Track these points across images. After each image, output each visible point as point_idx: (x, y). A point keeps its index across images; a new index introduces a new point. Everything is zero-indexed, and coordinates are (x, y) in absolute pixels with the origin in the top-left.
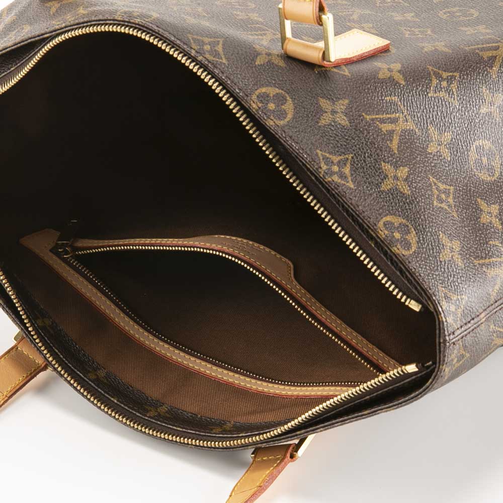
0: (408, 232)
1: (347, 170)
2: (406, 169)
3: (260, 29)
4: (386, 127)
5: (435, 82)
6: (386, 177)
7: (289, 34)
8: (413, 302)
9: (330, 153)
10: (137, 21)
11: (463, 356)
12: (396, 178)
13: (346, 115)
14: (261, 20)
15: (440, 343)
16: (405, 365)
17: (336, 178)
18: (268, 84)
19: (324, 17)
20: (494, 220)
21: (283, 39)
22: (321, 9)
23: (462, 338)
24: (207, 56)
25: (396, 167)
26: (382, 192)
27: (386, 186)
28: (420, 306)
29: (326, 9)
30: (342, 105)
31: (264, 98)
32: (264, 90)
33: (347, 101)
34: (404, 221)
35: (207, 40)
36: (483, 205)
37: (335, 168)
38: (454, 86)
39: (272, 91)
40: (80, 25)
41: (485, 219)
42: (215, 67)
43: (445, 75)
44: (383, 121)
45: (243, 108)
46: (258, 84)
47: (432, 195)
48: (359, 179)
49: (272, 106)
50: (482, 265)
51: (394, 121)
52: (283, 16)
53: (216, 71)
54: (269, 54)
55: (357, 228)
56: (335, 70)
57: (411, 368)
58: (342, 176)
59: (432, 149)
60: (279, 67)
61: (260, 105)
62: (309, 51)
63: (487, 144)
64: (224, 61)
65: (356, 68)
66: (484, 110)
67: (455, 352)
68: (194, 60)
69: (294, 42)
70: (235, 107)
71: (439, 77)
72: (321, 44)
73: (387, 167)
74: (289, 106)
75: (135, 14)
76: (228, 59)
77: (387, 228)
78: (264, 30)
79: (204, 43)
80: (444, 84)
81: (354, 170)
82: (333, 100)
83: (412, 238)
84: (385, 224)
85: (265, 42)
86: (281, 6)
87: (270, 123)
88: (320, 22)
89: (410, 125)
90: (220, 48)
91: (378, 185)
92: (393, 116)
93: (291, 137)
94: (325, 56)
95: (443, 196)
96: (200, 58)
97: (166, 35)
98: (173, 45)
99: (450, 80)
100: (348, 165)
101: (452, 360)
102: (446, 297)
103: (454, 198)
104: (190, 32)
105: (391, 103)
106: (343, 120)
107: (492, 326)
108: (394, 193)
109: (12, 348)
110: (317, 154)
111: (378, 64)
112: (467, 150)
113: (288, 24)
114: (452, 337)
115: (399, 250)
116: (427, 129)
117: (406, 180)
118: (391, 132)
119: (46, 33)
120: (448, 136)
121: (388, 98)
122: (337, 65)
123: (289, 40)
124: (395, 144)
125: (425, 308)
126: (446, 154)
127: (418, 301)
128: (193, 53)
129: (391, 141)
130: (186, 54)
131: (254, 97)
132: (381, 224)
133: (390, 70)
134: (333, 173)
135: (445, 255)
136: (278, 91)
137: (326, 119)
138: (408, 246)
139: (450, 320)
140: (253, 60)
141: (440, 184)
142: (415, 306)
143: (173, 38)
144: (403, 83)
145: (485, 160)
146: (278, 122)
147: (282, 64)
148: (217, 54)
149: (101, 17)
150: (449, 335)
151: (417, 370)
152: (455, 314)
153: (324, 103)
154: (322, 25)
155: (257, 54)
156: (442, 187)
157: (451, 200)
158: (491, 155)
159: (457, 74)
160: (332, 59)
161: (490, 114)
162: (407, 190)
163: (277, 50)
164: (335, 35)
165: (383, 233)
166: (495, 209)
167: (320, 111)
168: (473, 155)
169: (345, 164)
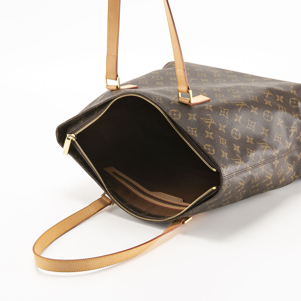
0: (212, 149)
1: (196, 132)
2: (212, 133)
3: (173, 95)
4: (207, 122)
5: (221, 111)
6: (206, 134)
7: (180, 96)
8: (214, 169)
9: (191, 127)
10: (138, 92)
11: (229, 185)
12: (209, 135)
13: (196, 117)
14: (174, 92)
15: (221, 179)
16: (213, 187)
17: (192, 134)
18: (174, 109)
19: (189, 91)
20: (238, 150)
21: (179, 97)
22: (188, 89)
23: (228, 179)
24: (157, 101)
25: (209, 132)
26: (205, 138)
27: (207, 136)
28: (216, 170)
29: (190, 89)
30: (195, 115)
31: (173, 112)
32: (173, 110)
33: (196, 114)
34: (211, 146)
35: (157, 97)
36: (235, 145)
37: (192, 131)
38: (227, 113)
39: (175, 111)
40: (121, 95)
41: (235, 149)
42: (159, 104)
43: (224, 110)
44: (206, 120)
45: (167, 115)
46: (171, 109)
47: (220, 140)
48: (199, 134)
49: (175, 115)
50: (234, 160)
51: (209, 121)
52: (178, 91)
53: (160, 105)
54: (174, 101)
55: (198, 148)
56: (193, 106)
57: (214, 188)
58: (194, 133)
59: (220, 129)
60: (177, 105)
61: (172, 114)
62: (185, 101)
63: (237, 130)
64: (162, 102)
65: (199, 106)
66: (236, 120)
67: (226, 182)
68: (153, 102)
69: (181, 98)
70: (165, 115)
71: (223, 110)
72: (189, 99)
73: (206, 132)
74: (180, 115)
75: (137, 91)
76: (163, 102)
77: (206, 148)
78: (174, 95)
79: (156, 98)
80: (224, 112)
81: (197, 132)
82: (192, 113)
83: (214, 150)
84: (206, 146)
85: (173, 99)
86: (178, 88)
87: (174, 119)
88: (188, 92)
89: (214, 122)
90: (161, 99)
91: (204, 136)
92: (209, 119)
93: (180, 123)
94: (190, 102)
95: (223, 141)
96: (155, 102)
97: (146, 96)
98: (147, 98)
99: (226, 111)
100: (196, 131)
101: (225, 185)
102: (223, 166)
103: (226, 143)
104: (152, 95)
105: (209, 116)
106: (195, 119)
107: (238, 178)
108: (209, 139)
109: (100, 198)
110: (187, 127)
111: (206, 105)
112: (231, 131)
113: (180, 93)
114: (225, 178)
115: (209, 153)
116: (219, 124)
117: (212, 136)
118: (208, 124)
119: (112, 98)
120: (224, 126)
121: (207, 115)
122: (194, 105)
123: (180, 97)
124: (209, 126)
125: (217, 171)
126: (224, 131)
127: (215, 169)
128: (153, 100)
129: (208, 125)
130: (151, 101)
131: (170, 112)
132: (205, 146)
133: (209, 107)
134: (191, 133)
135: (223, 156)
136: (176, 111)
137: (190, 119)
138: (212, 152)
139: (224, 173)
140: (170, 103)
141: (222, 138)
142: (214, 170)
143: (147, 97)
144: (212, 111)
145: (236, 134)
146: (176, 119)
147: (178, 104)
148: (160, 101)
149: (128, 92)
150: (224, 177)
151: (216, 188)
152: (225, 171)
153: (189, 114)
154: (189, 93)
155: (171, 101)
156: (223, 139)
157: (225, 143)
158: (238, 133)
159: (228, 110)
160: (192, 103)
161: (238, 122)
162: (212, 138)
163: (177, 100)
164: (193, 97)
165: (205, 148)
166: (238, 147)
167: (188, 116)
168: (232, 132)
169: (195, 130)
